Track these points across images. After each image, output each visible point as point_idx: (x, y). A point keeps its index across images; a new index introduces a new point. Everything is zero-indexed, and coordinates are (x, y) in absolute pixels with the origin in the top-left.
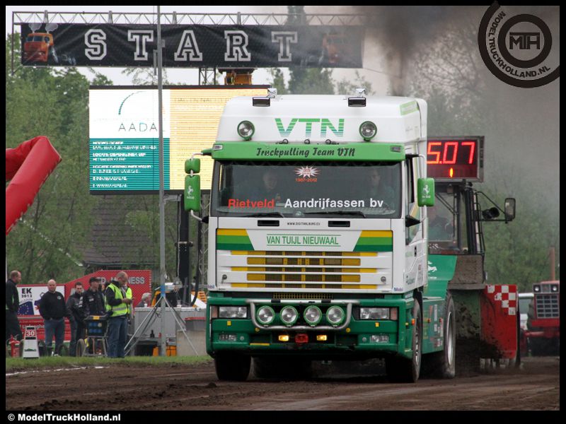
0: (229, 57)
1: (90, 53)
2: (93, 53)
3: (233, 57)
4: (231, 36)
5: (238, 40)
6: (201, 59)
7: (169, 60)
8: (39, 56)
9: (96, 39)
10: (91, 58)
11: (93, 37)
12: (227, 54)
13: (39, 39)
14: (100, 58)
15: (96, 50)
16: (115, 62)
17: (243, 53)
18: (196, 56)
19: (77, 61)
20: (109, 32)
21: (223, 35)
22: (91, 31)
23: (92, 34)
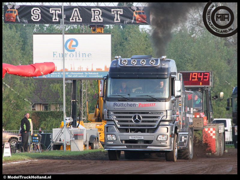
1: (33, 18)
2: (35, 18)
4: (94, 11)
5: (97, 13)
6: (81, 21)
7: (68, 21)
8: (11, 19)
9: (36, 12)
10: (34, 20)
13: (12, 12)
14: (38, 20)
15: (36, 17)
16: (45, 22)
17: (99, 18)
18: (79, 19)
19: (28, 21)
20: (42, 9)
21: (91, 10)
22: (34, 8)
23: (35, 10)
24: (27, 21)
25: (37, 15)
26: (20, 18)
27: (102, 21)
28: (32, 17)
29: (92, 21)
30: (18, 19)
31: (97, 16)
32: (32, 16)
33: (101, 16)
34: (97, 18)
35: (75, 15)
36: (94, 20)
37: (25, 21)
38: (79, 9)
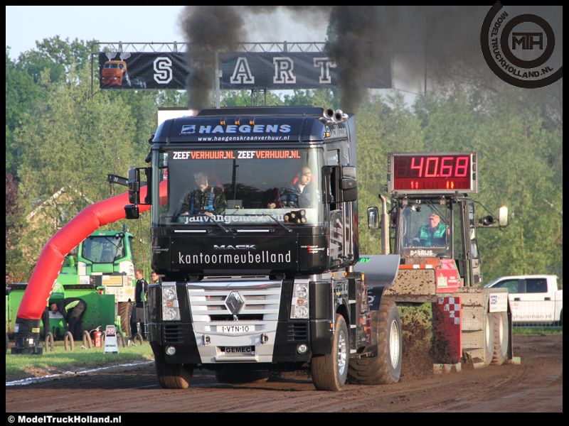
0: (277, 80)
1: (158, 78)
2: (161, 78)
3: (281, 80)
4: (279, 62)
5: (284, 65)
6: (253, 82)
7: (226, 83)
8: (114, 81)
9: (163, 65)
10: (159, 82)
11: (161, 63)
12: (276, 77)
13: (115, 66)
14: (167, 82)
15: (163, 75)
16: (180, 85)
17: (289, 76)
18: (249, 79)
19: (147, 84)
20: (174, 60)
21: (272, 61)
22: (158, 59)
23: (160, 61)
24: (145, 84)
25: (165, 72)
26: (131, 78)
27: (294, 82)
28: (155, 76)
29: (275, 82)
30: (127, 79)
31: (285, 73)
32: (156, 73)
33: (293, 72)
34: (284, 75)
35: (240, 70)
36: (279, 79)
37: (141, 83)
38: (248, 59)
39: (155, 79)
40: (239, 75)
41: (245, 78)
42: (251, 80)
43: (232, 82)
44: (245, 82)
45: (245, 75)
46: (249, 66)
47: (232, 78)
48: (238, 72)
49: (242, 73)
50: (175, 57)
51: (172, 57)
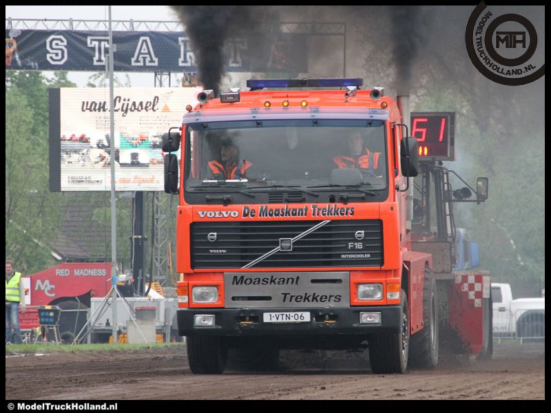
0: (183, 62)
1: (51, 58)
2: (55, 58)
3: (187, 62)
4: (185, 42)
6: (156, 64)
7: (127, 65)
9: (57, 44)
10: (53, 63)
11: (54, 42)
12: (181, 59)
14: (62, 63)
15: (57, 55)
18: (152, 61)
19: (39, 65)
20: (70, 38)
21: (177, 41)
22: (52, 37)
23: (53, 40)
24: (37, 64)
25: (60, 52)
26: (21, 58)
28: (48, 56)
29: (181, 64)
30: (17, 59)
32: (49, 53)
34: (190, 57)
35: (142, 51)
36: (185, 61)
37: (33, 64)
38: (150, 39)
39: (48, 59)
40: (141, 56)
41: (148, 59)
42: (154, 62)
43: (133, 64)
44: (148, 64)
45: (148, 56)
46: (152, 46)
47: (133, 60)
48: (140, 53)
49: (145, 54)
50: (70, 35)
51: (67, 36)
